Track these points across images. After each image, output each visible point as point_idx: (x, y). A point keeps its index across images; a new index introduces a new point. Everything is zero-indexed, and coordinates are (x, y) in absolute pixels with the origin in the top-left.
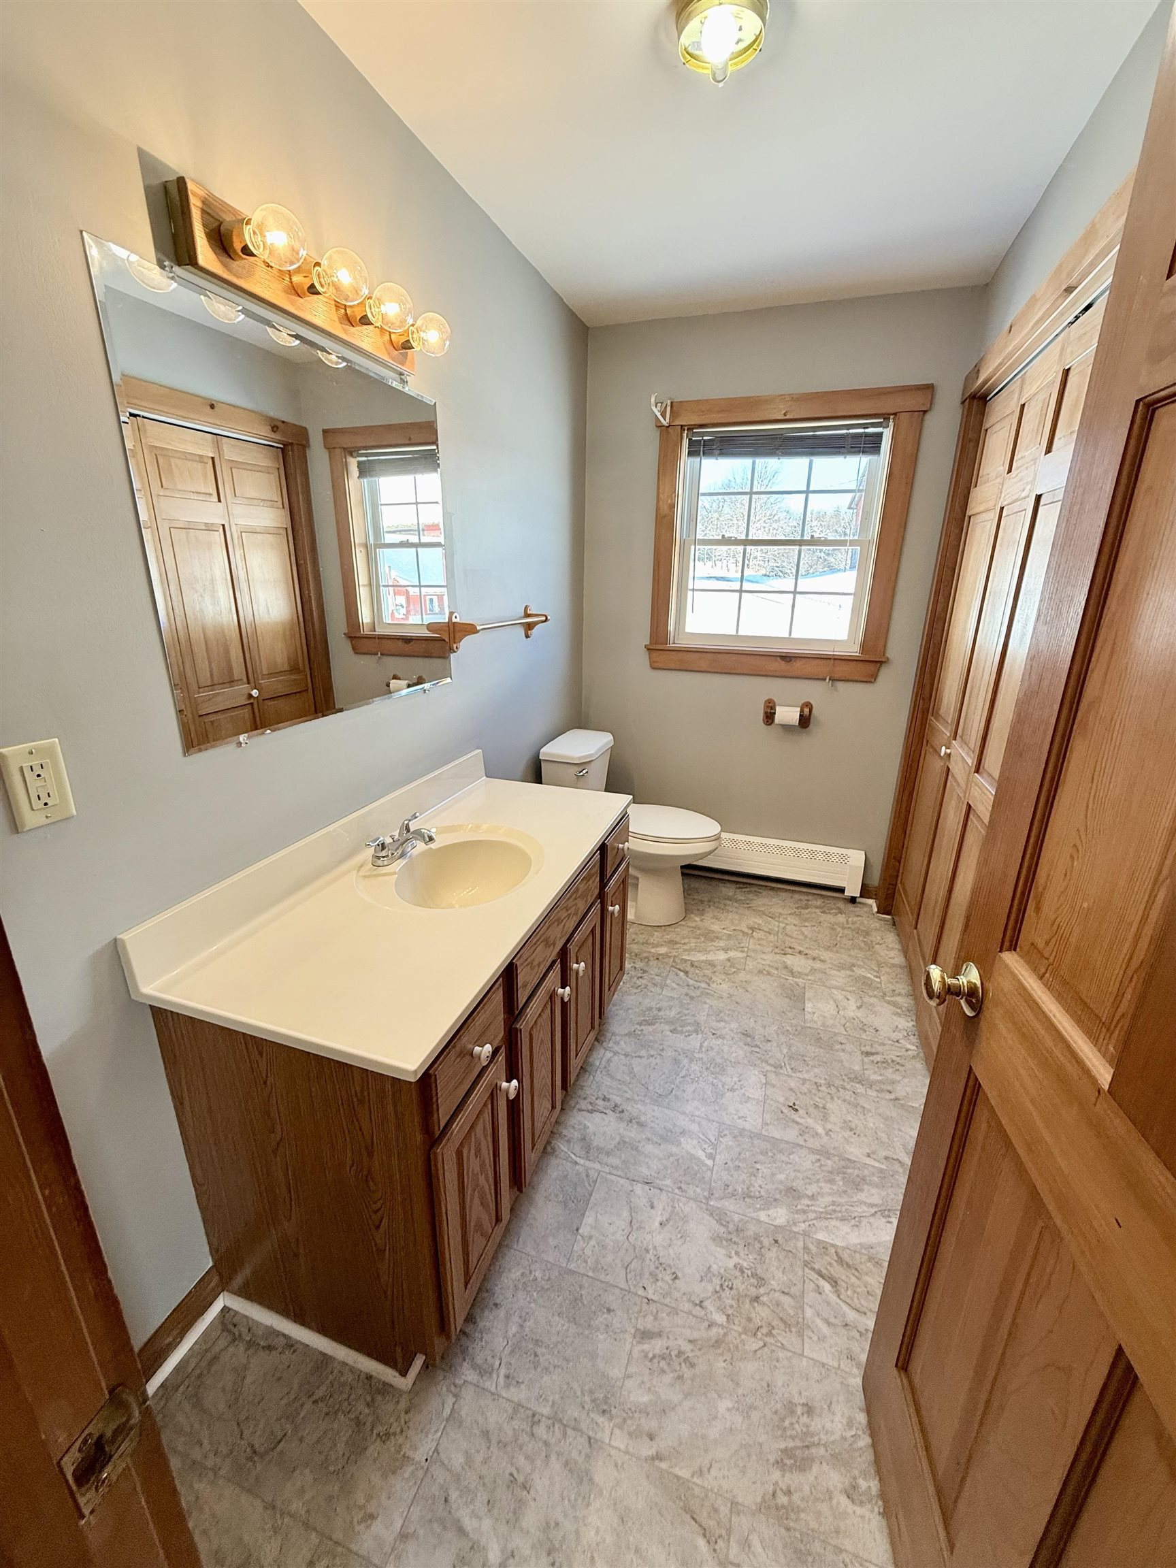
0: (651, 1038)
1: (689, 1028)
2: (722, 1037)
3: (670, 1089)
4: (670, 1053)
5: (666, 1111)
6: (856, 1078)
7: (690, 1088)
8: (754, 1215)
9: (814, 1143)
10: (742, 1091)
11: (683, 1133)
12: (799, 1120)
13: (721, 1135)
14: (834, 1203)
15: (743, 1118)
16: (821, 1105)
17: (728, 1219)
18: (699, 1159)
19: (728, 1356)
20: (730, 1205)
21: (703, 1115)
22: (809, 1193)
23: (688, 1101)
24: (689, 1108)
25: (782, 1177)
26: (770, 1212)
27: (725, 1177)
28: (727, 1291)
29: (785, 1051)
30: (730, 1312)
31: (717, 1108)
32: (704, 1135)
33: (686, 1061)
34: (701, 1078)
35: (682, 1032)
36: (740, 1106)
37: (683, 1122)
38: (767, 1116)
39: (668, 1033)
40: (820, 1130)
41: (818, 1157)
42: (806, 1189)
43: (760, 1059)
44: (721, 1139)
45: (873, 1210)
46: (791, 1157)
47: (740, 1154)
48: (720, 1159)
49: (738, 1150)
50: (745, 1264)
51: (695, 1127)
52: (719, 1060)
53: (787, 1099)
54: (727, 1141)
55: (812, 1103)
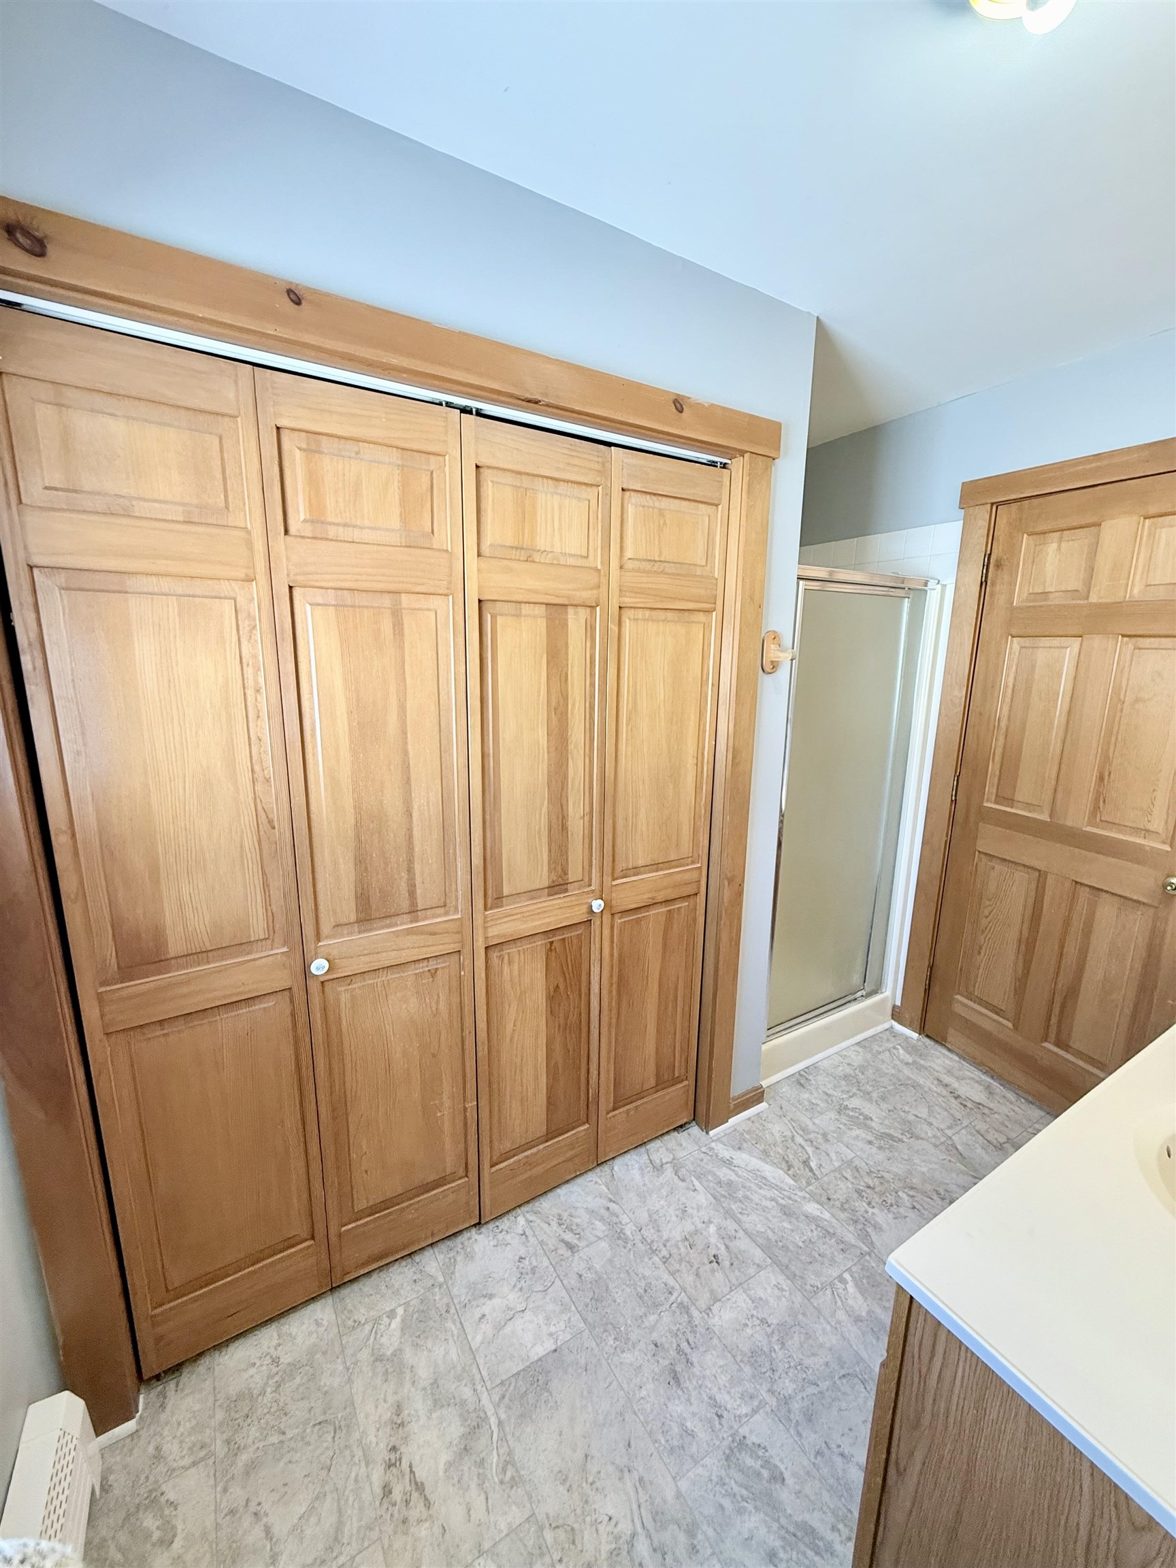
0: (826, 1497)
1: (749, 1462)
2: (713, 1402)
3: (844, 1381)
4: (811, 1438)
5: (865, 1355)
6: (619, 1238)
7: (816, 1363)
8: (834, 1220)
9: (731, 1225)
10: (755, 1313)
11: (858, 1319)
12: (723, 1248)
13: (816, 1290)
14: (761, 1188)
15: (778, 1287)
16: (687, 1243)
17: (859, 1232)
18: (857, 1285)
19: (908, 1180)
20: (851, 1238)
21: (822, 1320)
22: (773, 1203)
23: (830, 1349)
24: (833, 1340)
25: (786, 1225)
26: (819, 1214)
27: (839, 1257)
28: (889, 1202)
29: (653, 1318)
30: (893, 1193)
31: (800, 1317)
32: (836, 1303)
33: (796, 1406)
34: (792, 1364)
35: (767, 1463)
36: (771, 1300)
37: (852, 1331)
38: (751, 1271)
39: (790, 1481)
40: (712, 1229)
41: (739, 1216)
42: (773, 1207)
43: (693, 1332)
44: (820, 1286)
45: (736, 1169)
46: (763, 1230)
47: (811, 1263)
48: (835, 1273)
49: (810, 1267)
50: (864, 1204)
51: (841, 1315)
52: (747, 1370)
53: (713, 1271)
54: (812, 1279)
55: (691, 1251)
